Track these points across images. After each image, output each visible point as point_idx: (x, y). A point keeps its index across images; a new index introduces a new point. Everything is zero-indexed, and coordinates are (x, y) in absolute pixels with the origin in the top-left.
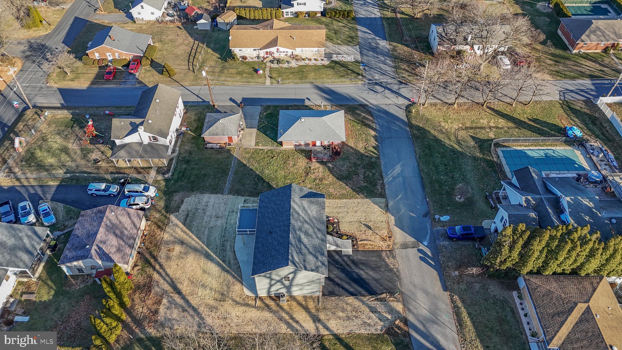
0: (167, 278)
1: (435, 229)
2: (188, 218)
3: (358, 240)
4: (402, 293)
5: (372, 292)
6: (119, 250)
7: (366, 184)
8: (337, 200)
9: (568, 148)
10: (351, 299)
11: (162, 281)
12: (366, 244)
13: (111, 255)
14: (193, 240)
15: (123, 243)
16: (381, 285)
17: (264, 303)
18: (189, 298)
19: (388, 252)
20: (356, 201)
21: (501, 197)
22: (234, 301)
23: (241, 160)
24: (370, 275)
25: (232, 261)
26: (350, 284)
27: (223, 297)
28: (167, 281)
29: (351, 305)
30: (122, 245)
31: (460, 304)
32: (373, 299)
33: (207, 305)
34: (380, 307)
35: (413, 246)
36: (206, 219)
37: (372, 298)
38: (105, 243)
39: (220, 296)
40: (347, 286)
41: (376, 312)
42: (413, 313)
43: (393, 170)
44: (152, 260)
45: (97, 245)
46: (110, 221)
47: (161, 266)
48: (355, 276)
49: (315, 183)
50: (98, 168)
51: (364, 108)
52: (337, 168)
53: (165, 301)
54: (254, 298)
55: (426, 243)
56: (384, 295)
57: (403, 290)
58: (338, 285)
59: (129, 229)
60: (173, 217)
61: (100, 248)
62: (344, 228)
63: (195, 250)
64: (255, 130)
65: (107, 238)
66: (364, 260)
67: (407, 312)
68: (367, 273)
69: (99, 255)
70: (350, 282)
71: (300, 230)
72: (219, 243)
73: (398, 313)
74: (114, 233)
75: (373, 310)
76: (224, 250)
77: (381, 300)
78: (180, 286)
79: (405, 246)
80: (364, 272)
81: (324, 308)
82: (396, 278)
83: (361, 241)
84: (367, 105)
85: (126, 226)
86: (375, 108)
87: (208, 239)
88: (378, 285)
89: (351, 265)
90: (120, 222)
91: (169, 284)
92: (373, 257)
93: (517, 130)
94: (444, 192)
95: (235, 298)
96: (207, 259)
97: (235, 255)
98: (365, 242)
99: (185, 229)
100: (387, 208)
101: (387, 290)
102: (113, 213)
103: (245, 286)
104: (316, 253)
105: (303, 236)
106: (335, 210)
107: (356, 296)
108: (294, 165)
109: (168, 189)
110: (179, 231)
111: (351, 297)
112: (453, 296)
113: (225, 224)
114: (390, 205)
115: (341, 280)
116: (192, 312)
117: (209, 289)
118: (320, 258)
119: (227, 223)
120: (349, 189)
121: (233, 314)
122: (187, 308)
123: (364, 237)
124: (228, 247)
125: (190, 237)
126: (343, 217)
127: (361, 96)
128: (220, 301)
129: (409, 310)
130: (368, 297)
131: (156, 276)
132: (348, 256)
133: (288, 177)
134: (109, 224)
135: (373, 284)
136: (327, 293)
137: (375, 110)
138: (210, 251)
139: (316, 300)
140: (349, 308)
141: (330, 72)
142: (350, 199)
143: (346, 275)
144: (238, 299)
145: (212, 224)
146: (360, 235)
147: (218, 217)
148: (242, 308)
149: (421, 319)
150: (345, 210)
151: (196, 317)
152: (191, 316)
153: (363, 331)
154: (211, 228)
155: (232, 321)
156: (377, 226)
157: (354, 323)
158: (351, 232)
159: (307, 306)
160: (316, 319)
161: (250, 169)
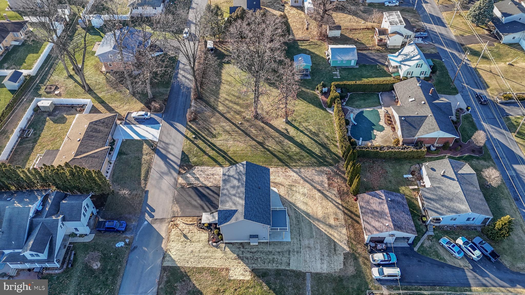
0: (330, 199)
1: (133, 235)
2: (333, 247)
3: (196, 225)
4: (176, 188)
5: (195, 189)
7: (176, 285)
10: (209, 185)
11: (333, 197)
12: (191, 221)
13: (371, 197)
14: (322, 227)
15: (368, 207)
16: (188, 193)
18: (311, 187)
19: (176, 216)
20: (189, 265)
22: (283, 185)
24: (194, 199)
26: (208, 194)
27: (290, 188)
28: (330, 197)
31: (143, 182)
32: (195, 185)
33: (299, 183)
34: (192, 180)
35: (156, 221)
38: (379, 203)
39: (292, 188)
42: (173, 177)
44: (346, 211)
45: (383, 199)
46: (386, 219)
47: (338, 208)
53: (326, 185)
55: (146, 223)
56: (188, 186)
57: (174, 190)
60: (346, 248)
61: (380, 198)
62: (204, 236)
65: (380, 207)
66: (194, 210)
67: (177, 178)
68: (196, 201)
72: (302, 224)
73: (182, 177)
74: (378, 212)
75: (197, 179)
76: (296, 217)
77: (190, 184)
78: (320, 194)
79: (162, 220)
85: (373, 220)
87: (312, 228)
88: (190, 193)
90: (379, 221)
91: (327, 196)
94: (107, 273)
95: (283, 187)
96: (307, 212)
98: (191, 223)
99: (332, 238)
100: (165, 255)
101: (185, 190)
102: (387, 224)
103: (277, 193)
110: (335, 235)
112: (144, 187)
113: (301, 239)
114: (161, 258)
116: (307, 179)
117: (301, 192)
119: (300, 240)
121: (282, 178)
122: (311, 181)
123: (191, 227)
124: (294, 219)
125: (326, 230)
126: (204, 247)
128: (291, 185)
129: (175, 179)
130: (199, 186)
131: (339, 201)
132: (206, 211)
134: (385, 216)
135: (193, 194)
138: (307, 218)
140: (211, 180)
142: (194, 268)
143: (210, 200)
144: (280, 186)
145: (312, 241)
146: (195, 229)
147: (308, 247)
148: (276, 181)
149: (170, 174)
150: (201, 255)
151: (304, 177)
152: (307, 177)
153: (206, 168)
154: (312, 237)
155: (282, 174)
156: (177, 238)
157: (210, 172)
158: (200, 232)
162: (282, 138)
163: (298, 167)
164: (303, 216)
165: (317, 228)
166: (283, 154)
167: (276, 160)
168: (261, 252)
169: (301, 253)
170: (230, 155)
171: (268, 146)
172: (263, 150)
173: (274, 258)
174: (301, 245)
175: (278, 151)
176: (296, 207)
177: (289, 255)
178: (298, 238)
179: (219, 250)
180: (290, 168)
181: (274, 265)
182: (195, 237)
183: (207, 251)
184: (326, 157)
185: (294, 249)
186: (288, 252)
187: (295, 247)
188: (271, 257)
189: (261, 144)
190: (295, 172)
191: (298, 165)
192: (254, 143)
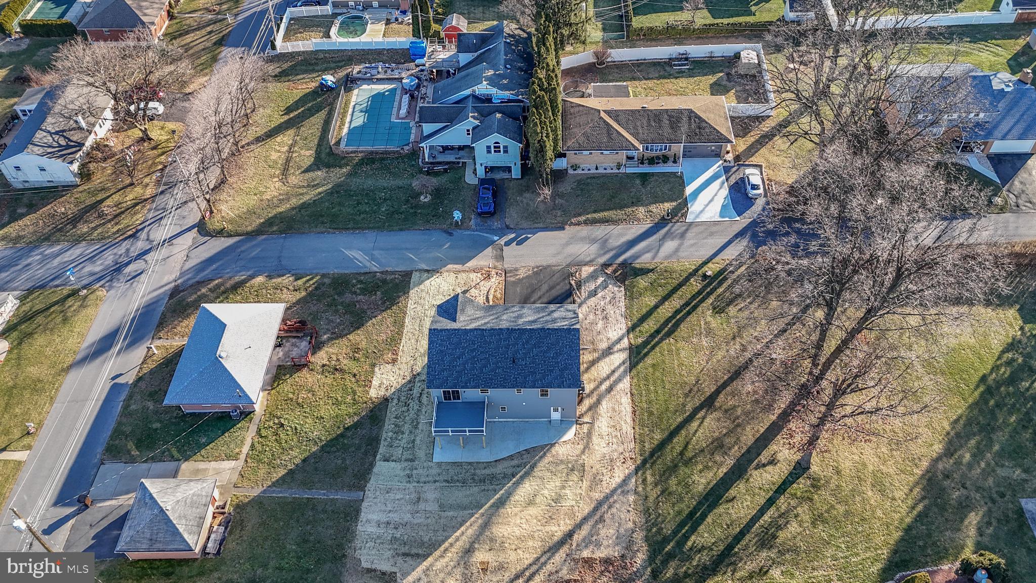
0: (543, 559)
1: (473, 227)
2: (414, 550)
4: (568, 265)
5: (568, 294)
7: (378, 293)
8: (405, 330)
9: (356, 92)
11: (548, 567)
12: (494, 296)
14: (466, 531)
16: (558, 284)
17: (586, 413)
18: (579, 516)
19: (508, 275)
20: (411, 306)
21: (431, 160)
22: (583, 452)
23: (274, 480)
25: (515, 462)
27: (576, 468)
28: (549, 559)
29: (587, 315)
31: (583, 218)
32: (577, 292)
33: (591, 489)
34: (589, 286)
35: (499, 250)
36: (419, 519)
39: (575, 472)
41: (595, 291)
42: (596, 258)
43: (357, 259)
51: (182, 291)
52: (334, 328)
53: (586, 553)
54: (578, 426)
55: (496, 238)
56: (573, 282)
57: (564, 265)
63: (486, 525)
67: (594, 263)
71: (514, 322)
72: (476, 489)
73: (595, 271)
75: (593, 293)
76: (492, 476)
77: (579, 285)
78: (558, 536)
81: (593, 343)
82: (549, 269)
84: (176, 287)
86: (189, 276)
87: (465, 509)
88: (558, 287)
91: (553, 553)
92: (515, 290)
93: (302, 129)
94: (411, 211)
95: (578, 452)
96: (508, 503)
97: (503, 459)
98: (491, 297)
99: (437, 553)
100: (431, 272)
101: (565, 279)
103: (559, 439)
104: (545, 312)
105: (525, 319)
108: (310, 391)
110: (443, 561)
112: (572, 223)
113: (437, 484)
114: (427, 268)
116: (603, 508)
117: (563, 491)
119: (435, 481)
120: (384, 315)
121: (605, 450)
122: (597, 517)
124: (487, 471)
125: (457, 540)
127: (143, 294)
128: (584, 471)
129: (591, 261)
130: (576, 297)
137: (196, 274)
138: (492, 501)
140: (591, 317)
142: (405, 313)
144: (581, 447)
145: (433, 507)
147: (419, 499)
148: (595, 439)
149: (602, 252)
151: (611, 500)
152: (610, 507)
153: (622, 304)
154: (442, 507)
155: (616, 450)
156: (463, 283)
157: (612, 312)
159: (590, 362)
160: (608, 352)
161: (304, 461)
162: (736, 452)
163: (640, 489)
164: (496, 491)
165: (464, 522)
166: (682, 453)
167: (658, 436)
168: (418, 410)
169: (407, 482)
170: (663, 344)
171: (704, 418)
172: (689, 408)
173: (403, 433)
174: (425, 483)
175: (688, 443)
176: (522, 478)
177: (406, 460)
178: (441, 478)
180: (637, 470)
181: (390, 434)
184: (683, 560)
185: (416, 469)
186: (411, 457)
187: (420, 471)
188: (407, 428)
189: (709, 403)
190: (624, 481)
191: (648, 489)
192: (709, 388)
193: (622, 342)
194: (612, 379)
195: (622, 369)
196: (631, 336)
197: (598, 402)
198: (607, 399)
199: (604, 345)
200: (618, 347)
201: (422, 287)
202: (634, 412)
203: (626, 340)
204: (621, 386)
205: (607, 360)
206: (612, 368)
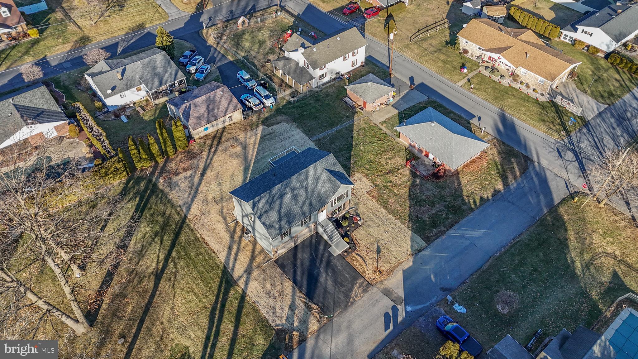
0: (209, 161)
1: (437, 307)
2: (269, 136)
3: (355, 252)
4: (331, 320)
5: (310, 295)
6: (199, 118)
7: (427, 219)
8: (384, 210)
10: (288, 284)
11: (204, 159)
12: (358, 261)
13: (191, 116)
14: (253, 152)
15: (206, 115)
16: (324, 298)
17: (235, 227)
18: (203, 183)
19: (366, 283)
20: (399, 224)
22: (222, 209)
23: (354, 126)
24: (326, 283)
26: (303, 274)
28: (206, 162)
29: (283, 287)
30: (204, 116)
32: (304, 300)
33: (206, 196)
34: (300, 311)
35: (395, 299)
36: (278, 145)
37: (304, 298)
38: (196, 106)
39: (219, 199)
40: (299, 273)
41: (292, 310)
42: (317, 342)
43: (470, 230)
44: (215, 143)
45: (190, 104)
46: (215, 96)
47: (216, 150)
48: (315, 272)
49: (385, 184)
50: (263, 66)
51: (526, 161)
52: (421, 188)
53: (190, 172)
54: (234, 219)
55: (409, 309)
56: (314, 306)
57: (335, 319)
58: (295, 265)
59: (220, 110)
60: (261, 128)
61: (190, 107)
62: (358, 235)
63: (246, 158)
64: (396, 112)
65: (201, 105)
66: (339, 269)
67: (314, 336)
68: (326, 279)
69: (184, 111)
70: (306, 273)
71: (293, 190)
72: (263, 166)
73: (307, 329)
74: (208, 105)
75: (292, 308)
77: (308, 307)
78: (208, 172)
79: (387, 293)
80: (326, 276)
81: (264, 270)
82: (343, 306)
83: (357, 254)
84: (532, 161)
85: (221, 107)
86: (538, 169)
87: (261, 158)
88: (321, 295)
89: (324, 263)
90: (220, 102)
91: (205, 165)
92: (348, 273)
95: (225, 208)
96: (243, 170)
98: (359, 258)
99: (258, 141)
100: (416, 253)
101: (324, 306)
102: (222, 93)
104: (284, 216)
105: (289, 196)
106: (371, 216)
107: (296, 285)
108: (389, 158)
109: (282, 109)
110: (252, 140)
111: (291, 283)
114: (423, 253)
115: (302, 265)
116: (192, 193)
117: (219, 188)
118: (283, 223)
120: (407, 211)
121: (211, 216)
122: (194, 187)
123: (364, 254)
125: (254, 148)
126: (369, 226)
127: (539, 149)
128: (215, 201)
129: (318, 336)
130: (302, 295)
131: (205, 154)
132: (331, 255)
133: (371, 164)
134: (211, 98)
135: (319, 291)
136: (279, 263)
137: (535, 171)
138: (251, 167)
139: (266, 260)
140: (279, 288)
141: (536, 109)
142: (397, 219)
143: (310, 265)
144: (225, 210)
146: (362, 250)
148: (220, 219)
149: (316, 352)
150: (380, 223)
151: (191, 197)
152: (190, 194)
153: (264, 312)
154: (272, 153)
155: (204, 220)
156: (388, 257)
157: (267, 301)
158: (359, 241)
159: (256, 257)
160: (248, 271)
161: (352, 137)
163: (178, 209)
164: (253, 171)
165: (257, 155)
166: (162, 236)
167: (182, 238)
170: (213, 298)
171: (158, 264)
172: (171, 266)
175: (161, 243)
179: (359, 212)
180: (186, 217)
182: (369, 240)
183: (371, 220)
184: (138, 192)
189: (158, 276)
190: (190, 208)
191: (173, 211)
192: (164, 285)
193: (244, 283)
194: (233, 255)
195: (231, 264)
196: (241, 291)
197: (232, 237)
198: (228, 242)
199: (255, 274)
200: (244, 278)
201: (409, 238)
202: (206, 243)
203: (242, 286)
204: (225, 253)
205: (245, 265)
206: (237, 261)
